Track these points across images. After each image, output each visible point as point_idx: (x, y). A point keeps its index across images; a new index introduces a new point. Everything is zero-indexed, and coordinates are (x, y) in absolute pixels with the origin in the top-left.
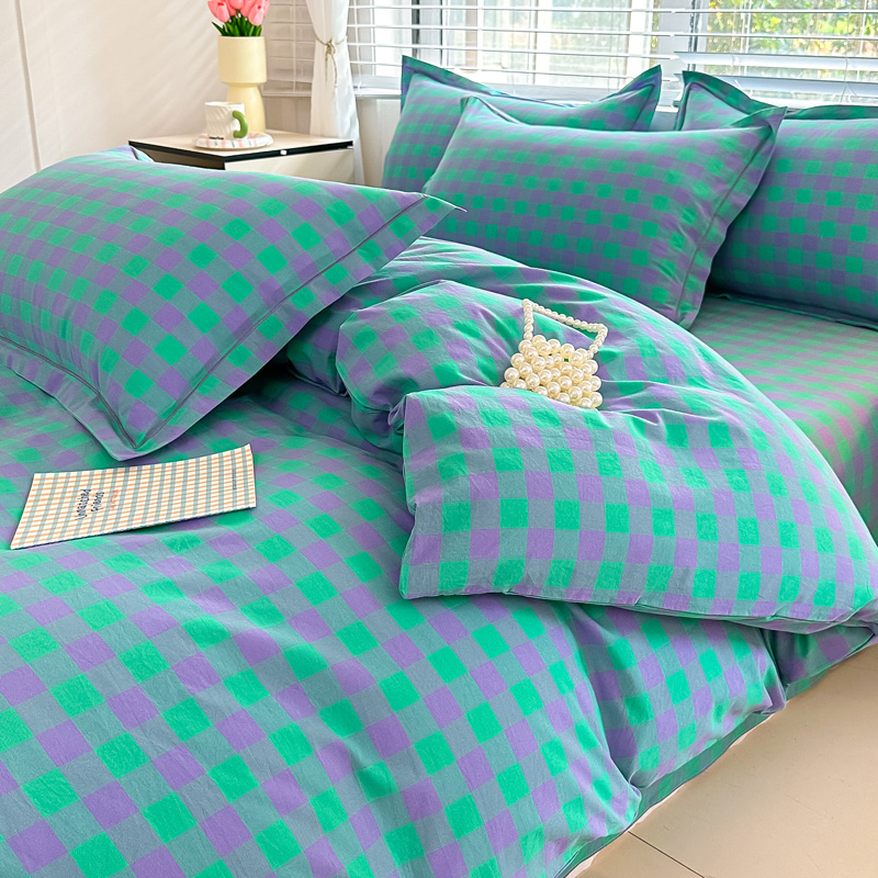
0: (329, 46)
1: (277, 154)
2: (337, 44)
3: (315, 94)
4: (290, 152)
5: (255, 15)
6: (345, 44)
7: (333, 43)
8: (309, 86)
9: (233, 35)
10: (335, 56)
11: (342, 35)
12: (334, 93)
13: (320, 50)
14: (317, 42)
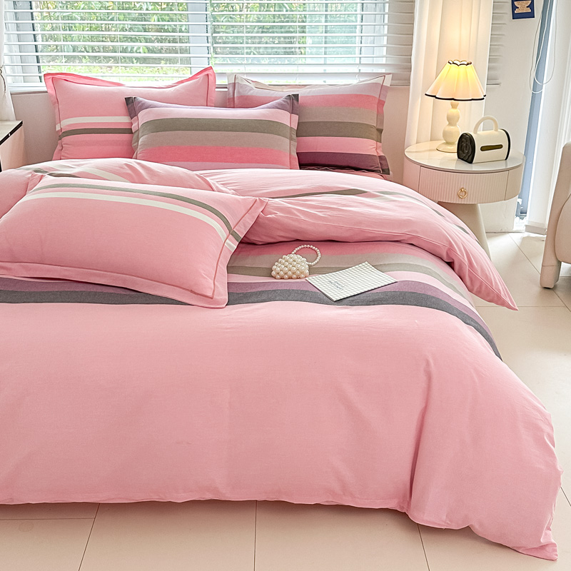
1: (7, 137)
4: (11, 133)
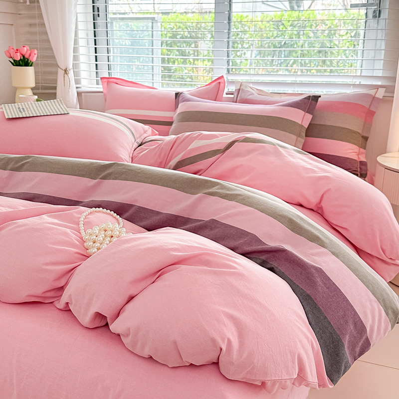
3: (58, 92)
5: (33, 57)
6: (72, 70)
7: (67, 70)
9: (22, 66)
10: (69, 75)
11: (71, 67)
12: (69, 91)
13: (61, 73)
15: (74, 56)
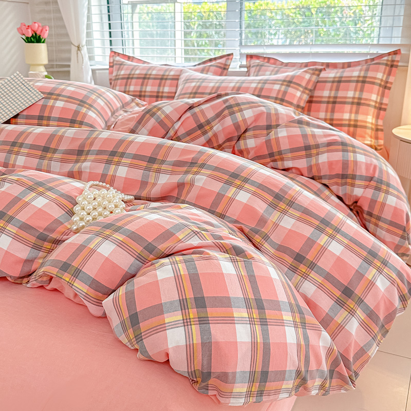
0: (79, 48)
2: (82, 46)
3: (72, 69)
5: (44, 33)
6: (85, 47)
7: (81, 46)
8: (69, 66)
9: (33, 42)
10: (82, 52)
11: (84, 43)
12: (82, 68)
13: (74, 49)
14: (72, 46)
15: (87, 32)
